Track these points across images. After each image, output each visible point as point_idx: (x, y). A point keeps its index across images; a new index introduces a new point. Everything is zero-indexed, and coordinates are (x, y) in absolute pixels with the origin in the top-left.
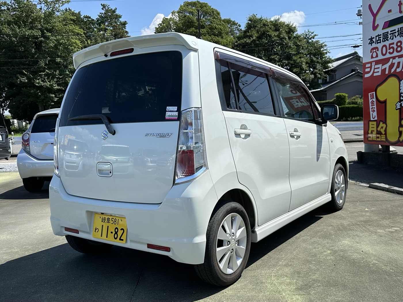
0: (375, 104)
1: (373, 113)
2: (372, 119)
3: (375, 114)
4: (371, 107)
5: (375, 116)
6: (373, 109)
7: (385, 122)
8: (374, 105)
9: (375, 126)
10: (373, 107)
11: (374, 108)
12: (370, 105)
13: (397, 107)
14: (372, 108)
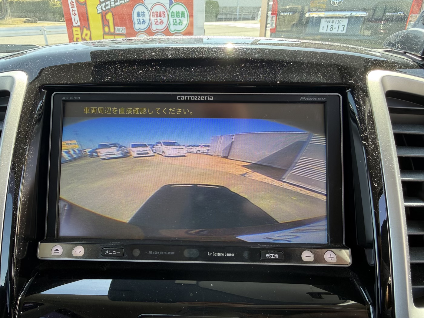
0: (75, 5)
1: (74, 16)
2: (74, 24)
3: (77, 18)
4: (71, 10)
5: (77, 21)
6: (74, 13)
7: (89, 29)
8: (74, 7)
9: (79, 32)
10: (74, 9)
11: (75, 11)
12: (70, 7)
13: (98, 10)
14: (73, 11)
